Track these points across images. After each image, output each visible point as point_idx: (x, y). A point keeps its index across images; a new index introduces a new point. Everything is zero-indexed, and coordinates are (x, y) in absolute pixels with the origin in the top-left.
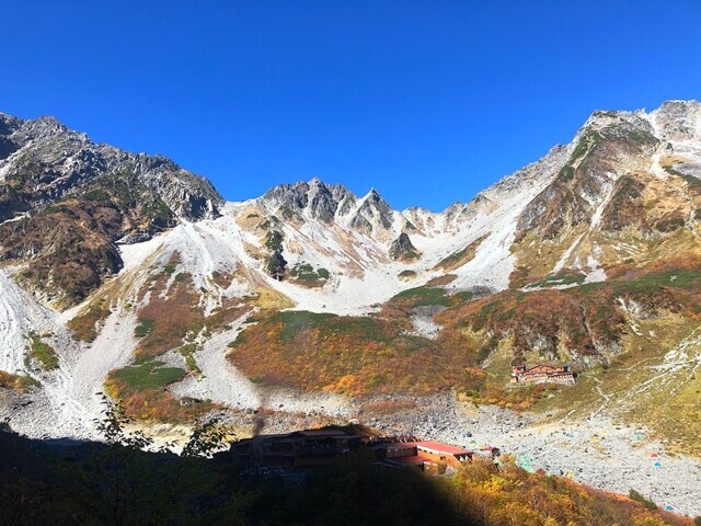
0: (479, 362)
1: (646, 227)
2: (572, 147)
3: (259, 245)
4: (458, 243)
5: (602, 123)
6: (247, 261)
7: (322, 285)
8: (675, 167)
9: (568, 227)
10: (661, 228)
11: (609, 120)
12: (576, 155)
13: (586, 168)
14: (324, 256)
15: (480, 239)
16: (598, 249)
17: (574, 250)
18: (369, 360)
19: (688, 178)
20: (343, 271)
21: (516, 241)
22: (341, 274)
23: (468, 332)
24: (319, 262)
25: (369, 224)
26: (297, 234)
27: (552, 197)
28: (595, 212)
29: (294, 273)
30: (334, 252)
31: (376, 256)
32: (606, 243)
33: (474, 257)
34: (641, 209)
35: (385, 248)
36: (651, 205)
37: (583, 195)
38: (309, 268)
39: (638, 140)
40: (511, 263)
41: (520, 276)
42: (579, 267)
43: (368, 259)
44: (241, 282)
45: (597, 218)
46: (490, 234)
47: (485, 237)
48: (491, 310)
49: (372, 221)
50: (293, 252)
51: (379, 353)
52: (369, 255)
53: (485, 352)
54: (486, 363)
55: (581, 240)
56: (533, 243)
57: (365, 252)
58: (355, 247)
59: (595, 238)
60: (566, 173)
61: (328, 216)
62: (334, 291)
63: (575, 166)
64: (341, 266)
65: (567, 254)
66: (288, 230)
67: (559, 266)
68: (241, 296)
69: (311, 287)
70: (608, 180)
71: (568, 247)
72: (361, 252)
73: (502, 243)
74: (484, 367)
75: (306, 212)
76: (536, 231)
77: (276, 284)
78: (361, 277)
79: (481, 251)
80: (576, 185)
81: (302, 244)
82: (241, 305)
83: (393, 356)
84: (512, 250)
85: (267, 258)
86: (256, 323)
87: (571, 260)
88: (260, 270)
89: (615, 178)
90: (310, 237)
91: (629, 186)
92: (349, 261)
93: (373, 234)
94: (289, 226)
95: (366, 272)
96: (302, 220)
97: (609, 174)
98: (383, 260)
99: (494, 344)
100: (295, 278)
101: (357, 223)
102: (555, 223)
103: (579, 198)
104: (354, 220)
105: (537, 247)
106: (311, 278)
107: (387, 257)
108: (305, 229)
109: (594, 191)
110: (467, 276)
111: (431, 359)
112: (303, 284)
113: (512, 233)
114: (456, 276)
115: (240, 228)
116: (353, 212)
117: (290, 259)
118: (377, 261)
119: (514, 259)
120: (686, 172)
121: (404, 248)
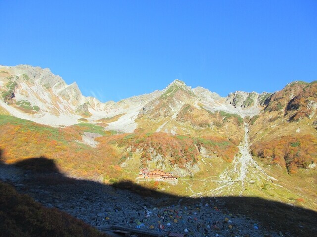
0: (120, 163)
1: (193, 124)
2: (166, 90)
4: (112, 114)
5: (179, 84)
7: (33, 113)
8: (203, 107)
9: (162, 117)
10: (201, 125)
11: (181, 84)
12: (168, 92)
13: (173, 96)
14: (40, 102)
15: (121, 115)
16: (175, 128)
17: (165, 126)
18: (49, 150)
19: (208, 111)
21: (138, 118)
22: (47, 111)
23: (116, 147)
24: (34, 102)
25: (69, 96)
26: (28, 88)
27: (157, 104)
28: (174, 114)
29: (18, 103)
30: (46, 102)
31: (69, 110)
32: (178, 126)
33: (118, 120)
34: (192, 117)
35: (74, 108)
36: (196, 117)
37: (170, 106)
38: (29, 104)
39: (190, 94)
40: (136, 126)
41: (139, 130)
42: (167, 132)
43: (64, 110)
45: (174, 117)
46: (126, 113)
47: (124, 114)
48: (124, 139)
49: (71, 96)
50: (22, 94)
51: (58, 147)
52: (65, 108)
53: (124, 159)
54: (124, 165)
55: (168, 123)
56: (146, 120)
57: (63, 107)
58: (59, 103)
59: (174, 123)
60: (162, 98)
61: (48, 87)
62: (40, 117)
63: (168, 95)
64: (48, 108)
65: (162, 127)
66: (23, 85)
67: (158, 131)
69: (26, 112)
70: (180, 104)
71: (162, 125)
72: (60, 105)
73: (131, 118)
74: (123, 166)
75: (37, 81)
76: (147, 116)
77: (5, 105)
78: (58, 115)
79: (121, 119)
80: (168, 102)
81: (29, 94)
83: (66, 150)
84: (136, 121)
87: (164, 129)
89: (183, 104)
90: (35, 92)
91: (188, 107)
92: (53, 107)
93: (70, 101)
94: (25, 84)
95: (62, 115)
96: (33, 83)
97: (181, 102)
98: (72, 112)
99: (130, 155)
100: (18, 106)
101: (63, 94)
102: (158, 114)
103: (168, 107)
104: (62, 92)
105: (148, 122)
106: (26, 108)
107: (75, 112)
108: (34, 88)
109: (174, 106)
110: (113, 126)
111: (90, 156)
112: (22, 110)
113: (136, 115)
114: (108, 125)
116: (62, 89)
117: (18, 97)
118: (69, 112)
119: (136, 124)
120: (208, 109)
121: (84, 111)
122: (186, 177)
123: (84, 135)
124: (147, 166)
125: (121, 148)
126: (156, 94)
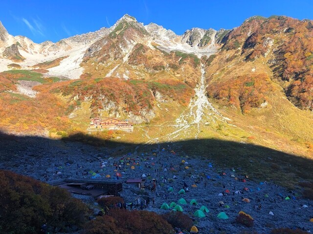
0: (67, 114)
1: (147, 67)
2: (114, 27)
4: (51, 57)
5: (129, 20)
8: (158, 47)
9: (112, 59)
10: (155, 68)
11: (132, 20)
12: (117, 29)
13: (123, 35)
15: (63, 58)
16: (127, 71)
17: (116, 70)
19: (163, 52)
21: (83, 62)
23: (60, 96)
27: (105, 44)
28: (125, 56)
32: (131, 70)
33: (59, 65)
34: (146, 59)
36: (150, 58)
37: (120, 47)
39: (142, 33)
40: (81, 71)
41: (86, 76)
42: (119, 77)
45: (126, 59)
46: (68, 56)
47: (66, 57)
48: (69, 87)
53: (71, 108)
54: (72, 115)
55: (119, 66)
56: (93, 64)
59: (126, 67)
60: (110, 36)
63: (117, 33)
65: (112, 71)
67: (108, 75)
70: (131, 43)
71: (112, 68)
73: (76, 61)
74: (70, 117)
76: (95, 58)
79: (63, 63)
80: (117, 41)
84: (81, 65)
87: (114, 73)
89: (135, 44)
91: (140, 48)
97: (132, 41)
99: (78, 104)
102: (107, 56)
103: (119, 47)
105: (96, 66)
107: (2, 55)
109: (125, 46)
110: (53, 71)
111: (30, 108)
113: (81, 58)
114: (48, 71)
119: (82, 69)
120: (163, 50)
121: (13, 53)
122: (142, 124)
123: (19, 84)
124: (99, 115)
125: (67, 97)
126: (102, 33)
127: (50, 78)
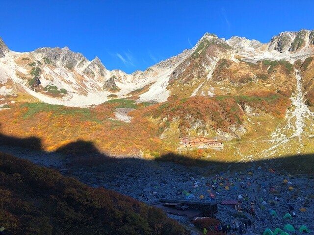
0: (158, 135)
1: (233, 81)
2: (196, 48)
3: (26, 73)
4: (141, 84)
5: (210, 38)
6: (16, 79)
7: (62, 96)
8: (242, 59)
9: (196, 79)
10: (242, 81)
11: (212, 37)
12: (198, 49)
13: (205, 53)
14: (66, 84)
15: (151, 84)
16: (212, 88)
17: (200, 88)
18: (84, 132)
19: (249, 63)
20: (75, 91)
21: (169, 85)
22: (74, 93)
23: (151, 119)
24: (61, 85)
25: (93, 73)
26: (51, 72)
27: (189, 64)
28: (208, 73)
29: (45, 89)
30: (72, 83)
31: (96, 88)
32: (216, 86)
33: (148, 90)
34: (230, 73)
35: (101, 85)
36: (235, 72)
37: (203, 65)
38: (56, 88)
39: (224, 48)
40: (168, 94)
41: (172, 98)
42: (204, 95)
43: (91, 88)
44: (8, 88)
45: (210, 76)
46: (156, 82)
47: (154, 83)
48: (158, 110)
49: (95, 72)
50: (47, 79)
51: (92, 127)
52: (92, 86)
53: (161, 130)
54: (162, 136)
55: (203, 85)
56: (178, 85)
57: (90, 85)
58: (84, 82)
59: (210, 84)
60: (193, 57)
61: (70, 67)
62: (68, 100)
63: (199, 53)
64: (75, 89)
65: (196, 90)
66: (46, 70)
67: (193, 95)
68: (5, 95)
69: (55, 97)
70: (214, 60)
71: (197, 88)
72: (87, 84)
73: (162, 85)
74: (161, 138)
75: (59, 63)
76: (179, 80)
77: (33, 93)
78: (86, 95)
79: (152, 89)
80: (200, 60)
81: (53, 77)
82: (3, 99)
83: (101, 130)
84: (168, 88)
85: (29, 80)
86: (9, 109)
87: (199, 92)
88: (23, 85)
89: (217, 60)
90: (59, 74)
91: (223, 63)
92: (80, 87)
93: (95, 78)
94: (47, 68)
95: (89, 94)
96: (56, 66)
97: (214, 58)
98: (99, 89)
99: (167, 125)
100: (46, 92)
101: (87, 72)
102: (190, 76)
103: (201, 66)
104: (85, 70)
105: (181, 87)
106: (54, 92)
107: (102, 89)
108: (57, 71)
109: (208, 64)
110: (144, 97)
111: (127, 132)
112: (50, 95)
113: (167, 82)
114: (139, 97)
115: (16, 65)
116: (85, 66)
117: (44, 83)
118: (96, 89)
119: (169, 92)
120: (248, 61)
121: (111, 85)
122: (232, 141)
123: (116, 111)
124: (187, 134)
125: (157, 119)
126: (185, 55)
127: (141, 104)
